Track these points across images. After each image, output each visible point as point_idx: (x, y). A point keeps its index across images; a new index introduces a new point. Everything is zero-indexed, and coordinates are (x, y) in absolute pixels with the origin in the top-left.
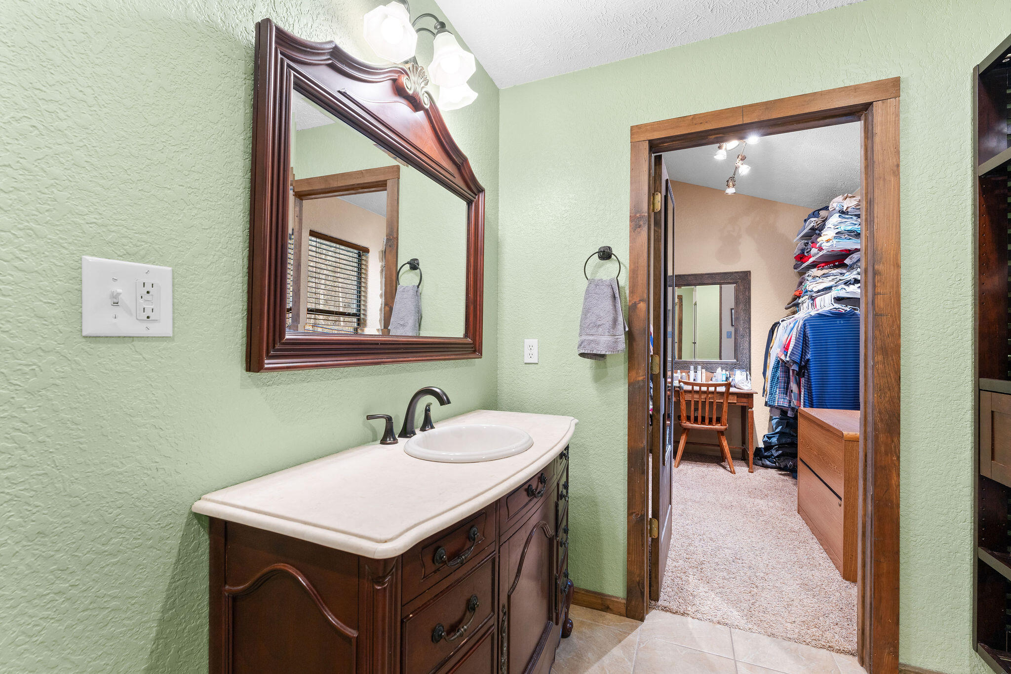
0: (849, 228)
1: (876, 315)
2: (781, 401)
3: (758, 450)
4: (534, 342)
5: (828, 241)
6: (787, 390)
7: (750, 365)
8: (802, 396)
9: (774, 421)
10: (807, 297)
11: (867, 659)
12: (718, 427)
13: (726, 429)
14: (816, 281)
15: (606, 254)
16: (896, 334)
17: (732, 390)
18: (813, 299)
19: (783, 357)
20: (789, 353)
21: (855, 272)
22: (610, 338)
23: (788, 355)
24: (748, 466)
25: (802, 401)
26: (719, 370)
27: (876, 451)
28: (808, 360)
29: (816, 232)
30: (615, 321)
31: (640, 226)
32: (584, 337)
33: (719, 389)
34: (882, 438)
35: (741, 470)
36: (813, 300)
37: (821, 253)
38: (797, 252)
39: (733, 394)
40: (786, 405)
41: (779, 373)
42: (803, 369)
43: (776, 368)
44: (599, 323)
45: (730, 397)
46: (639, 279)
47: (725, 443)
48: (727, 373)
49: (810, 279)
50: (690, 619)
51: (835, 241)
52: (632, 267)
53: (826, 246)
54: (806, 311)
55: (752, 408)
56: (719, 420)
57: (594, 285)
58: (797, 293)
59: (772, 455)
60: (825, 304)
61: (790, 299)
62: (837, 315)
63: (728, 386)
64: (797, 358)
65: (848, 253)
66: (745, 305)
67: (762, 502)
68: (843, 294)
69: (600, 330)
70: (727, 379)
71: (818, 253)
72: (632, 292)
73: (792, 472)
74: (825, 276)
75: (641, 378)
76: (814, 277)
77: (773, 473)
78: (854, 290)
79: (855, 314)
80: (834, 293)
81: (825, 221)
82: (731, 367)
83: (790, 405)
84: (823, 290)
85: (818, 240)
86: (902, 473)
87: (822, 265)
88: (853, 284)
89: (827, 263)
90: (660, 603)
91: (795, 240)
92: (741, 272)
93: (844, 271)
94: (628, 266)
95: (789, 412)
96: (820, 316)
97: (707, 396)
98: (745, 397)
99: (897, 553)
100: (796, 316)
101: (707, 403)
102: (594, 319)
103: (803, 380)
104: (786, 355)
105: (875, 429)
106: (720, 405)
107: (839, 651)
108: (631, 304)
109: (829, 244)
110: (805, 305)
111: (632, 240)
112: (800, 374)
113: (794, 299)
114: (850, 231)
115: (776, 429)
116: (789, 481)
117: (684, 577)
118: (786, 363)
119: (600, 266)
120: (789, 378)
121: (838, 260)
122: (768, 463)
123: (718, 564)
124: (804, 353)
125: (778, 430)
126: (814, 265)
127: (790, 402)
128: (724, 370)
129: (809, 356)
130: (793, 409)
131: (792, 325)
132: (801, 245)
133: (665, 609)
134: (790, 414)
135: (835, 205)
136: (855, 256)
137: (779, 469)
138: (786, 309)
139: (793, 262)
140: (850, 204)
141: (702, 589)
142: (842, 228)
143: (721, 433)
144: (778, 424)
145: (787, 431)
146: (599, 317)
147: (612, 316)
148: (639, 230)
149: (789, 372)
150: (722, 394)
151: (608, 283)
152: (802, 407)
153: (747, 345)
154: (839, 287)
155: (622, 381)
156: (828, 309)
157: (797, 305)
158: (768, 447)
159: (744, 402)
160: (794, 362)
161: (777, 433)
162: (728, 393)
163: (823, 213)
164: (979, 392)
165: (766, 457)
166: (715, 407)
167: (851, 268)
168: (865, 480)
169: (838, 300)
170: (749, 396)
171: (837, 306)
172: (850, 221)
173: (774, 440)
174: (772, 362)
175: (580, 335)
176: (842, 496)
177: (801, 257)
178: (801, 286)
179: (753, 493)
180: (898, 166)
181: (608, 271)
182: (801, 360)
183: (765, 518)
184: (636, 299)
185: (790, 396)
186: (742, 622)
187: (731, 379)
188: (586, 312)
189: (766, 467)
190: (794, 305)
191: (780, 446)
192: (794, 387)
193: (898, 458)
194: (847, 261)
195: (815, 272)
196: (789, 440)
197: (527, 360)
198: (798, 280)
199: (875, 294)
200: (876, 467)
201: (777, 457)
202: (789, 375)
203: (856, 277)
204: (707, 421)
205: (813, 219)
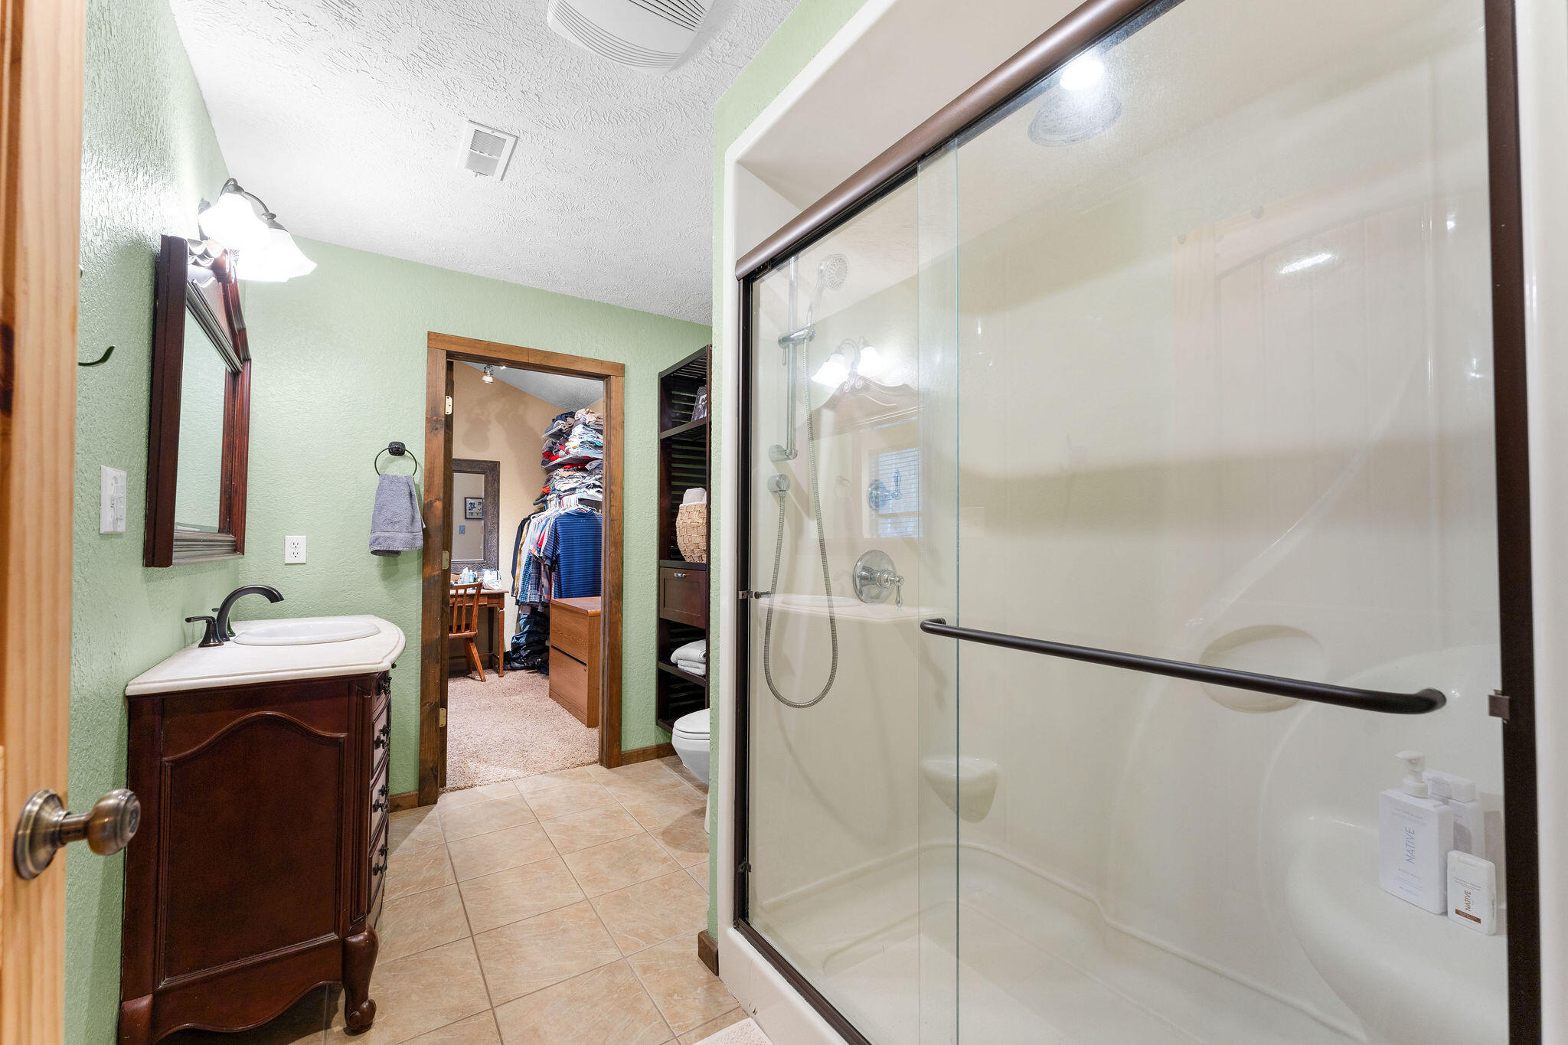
0: (590, 439)
1: (611, 520)
2: (532, 597)
3: (507, 654)
4: (301, 539)
5: (574, 446)
6: (538, 585)
7: (498, 563)
8: (553, 589)
9: (522, 621)
10: (555, 495)
11: (605, 762)
12: (467, 633)
13: (476, 635)
14: (564, 480)
15: (397, 450)
16: (621, 534)
17: (483, 591)
18: (560, 497)
19: (536, 554)
20: (543, 548)
21: (594, 478)
22: (408, 535)
23: (542, 551)
24: (498, 673)
25: (553, 594)
26: (466, 570)
27: (610, 612)
28: (559, 555)
29: (562, 436)
30: (413, 518)
31: (436, 429)
32: (378, 534)
33: (470, 591)
34: (614, 602)
35: (492, 677)
36: (560, 499)
37: (568, 457)
38: (545, 448)
39: (484, 595)
40: (537, 600)
41: (531, 570)
42: (555, 562)
43: (528, 564)
44: (395, 520)
45: (481, 599)
46: (435, 479)
47: (474, 651)
48: (476, 573)
49: (557, 478)
50: (478, 788)
51: (580, 449)
52: (428, 467)
53: (573, 453)
54: (553, 511)
55: (502, 609)
56: (468, 627)
57: (386, 483)
58: (546, 491)
59: (521, 656)
60: (571, 504)
61: (538, 495)
62: (581, 515)
63: (480, 586)
64: (549, 554)
65: (588, 460)
66: (494, 499)
67: (517, 697)
68: (585, 496)
69: (397, 526)
70: (475, 580)
71: (565, 456)
72: (428, 490)
73: (543, 668)
74: (571, 477)
75: (436, 573)
76: (562, 478)
77: (523, 674)
78: (592, 494)
79: (593, 514)
80: (579, 495)
81: (572, 427)
82: (478, 567)
83: (541, 600)
84: (568, 490)
85: (566, 444)
86: (624, 625)
87: (568, 466)
88: (592, 488)
89: (572, 465)
90: (447, 787)
91: (543, 436)
92: (490, 462)
93: (585, 475)
94: (423, 465)
95: (539, 607)
96: (568, 514)
97: (456, 600)
98: (495, 598)
99: (620, 678)
100: (546, 513)
101: (456, 607)
102: (389, 515)
103: (553, 574)
104: (539, 552)
105: (610, 598)
106: (470, 609)
107: (588, 764)
108: (426, 502)
109: (575, 451)
110: (553, 503)
111: (428, 441)
112: (551, 569)
113: (543, 496)
114: (591, 442)
115: (524, 628)
116: (538, 677)
117: (462, 765)
118: (538, 559)
119: (392, 461)
120: (540, 574)
121: (579, 464)
122: (517, 665)
123: (490, 749)
124: (555, 548)
125: (526, 629)
126: (561, 465)
127: (541, 598)
128: (471, 571)
129: (559, 552)
130: (543, 603)
131: (544, 522)
132: (549, 442)
133: (453, 790)
134: (540, 609)
135: (579, 415)
136: (594, 464)
137: (527, 668)
138: (534, 505)
139: (541, 458)
140: (591, 419)
141: (482, 768)
142: (586, 438)
143: (470, 639)
144: (526, 624)
145: (535, 629)
146: (395, 514)
147: (410, 513)
148: (436, 432)
149: (540, 568)
150: (471, 596)
151: (405, 480)
152: (553, 599)
153: (495, 541)
154: (582, 490)
155: (416, 577)
156: (574, 509)
157: (545, 502)
158: (516, 647)
159: (494, 603)
160: (547, 557)
161: (524, 633)
162: (479, 594)
163: (569, 420)
164: (660, 567)
165: (515, 660)
166: (464, 612)
167: (590, 473)
168: (604, 634)
169: (581, 500)
170: (500, 596)
171: (581, 506)
172: (591, 434)
173: (523, 640)
174: (523, 558)
175: (373, 531)
176: (586, 662)
177: (549, 455)
178: (549, 484)
179: (507, 692)
180: (623, 422)
181: (401, 467)
182: (553, 556)
183: (523, 708)
184: (432, 498)
185: (541, 591)
186: (521, 774)
187: (479, 580)
188: (379, 508)
189: (514, 669)
190: (542, 503)
191: (528, 645)
192: (544, 581)
193: (622, 615)
194: (587, 467)
195: (561, 472)
196: (536, 638)
197: (289, 559)
198: (545, 477)
199: (611, 506)
200: (610, 622)
201: (527, 656)
202: (540, 571)
203: (594, 482)
204: (455, 629)
205: (561, 422)
